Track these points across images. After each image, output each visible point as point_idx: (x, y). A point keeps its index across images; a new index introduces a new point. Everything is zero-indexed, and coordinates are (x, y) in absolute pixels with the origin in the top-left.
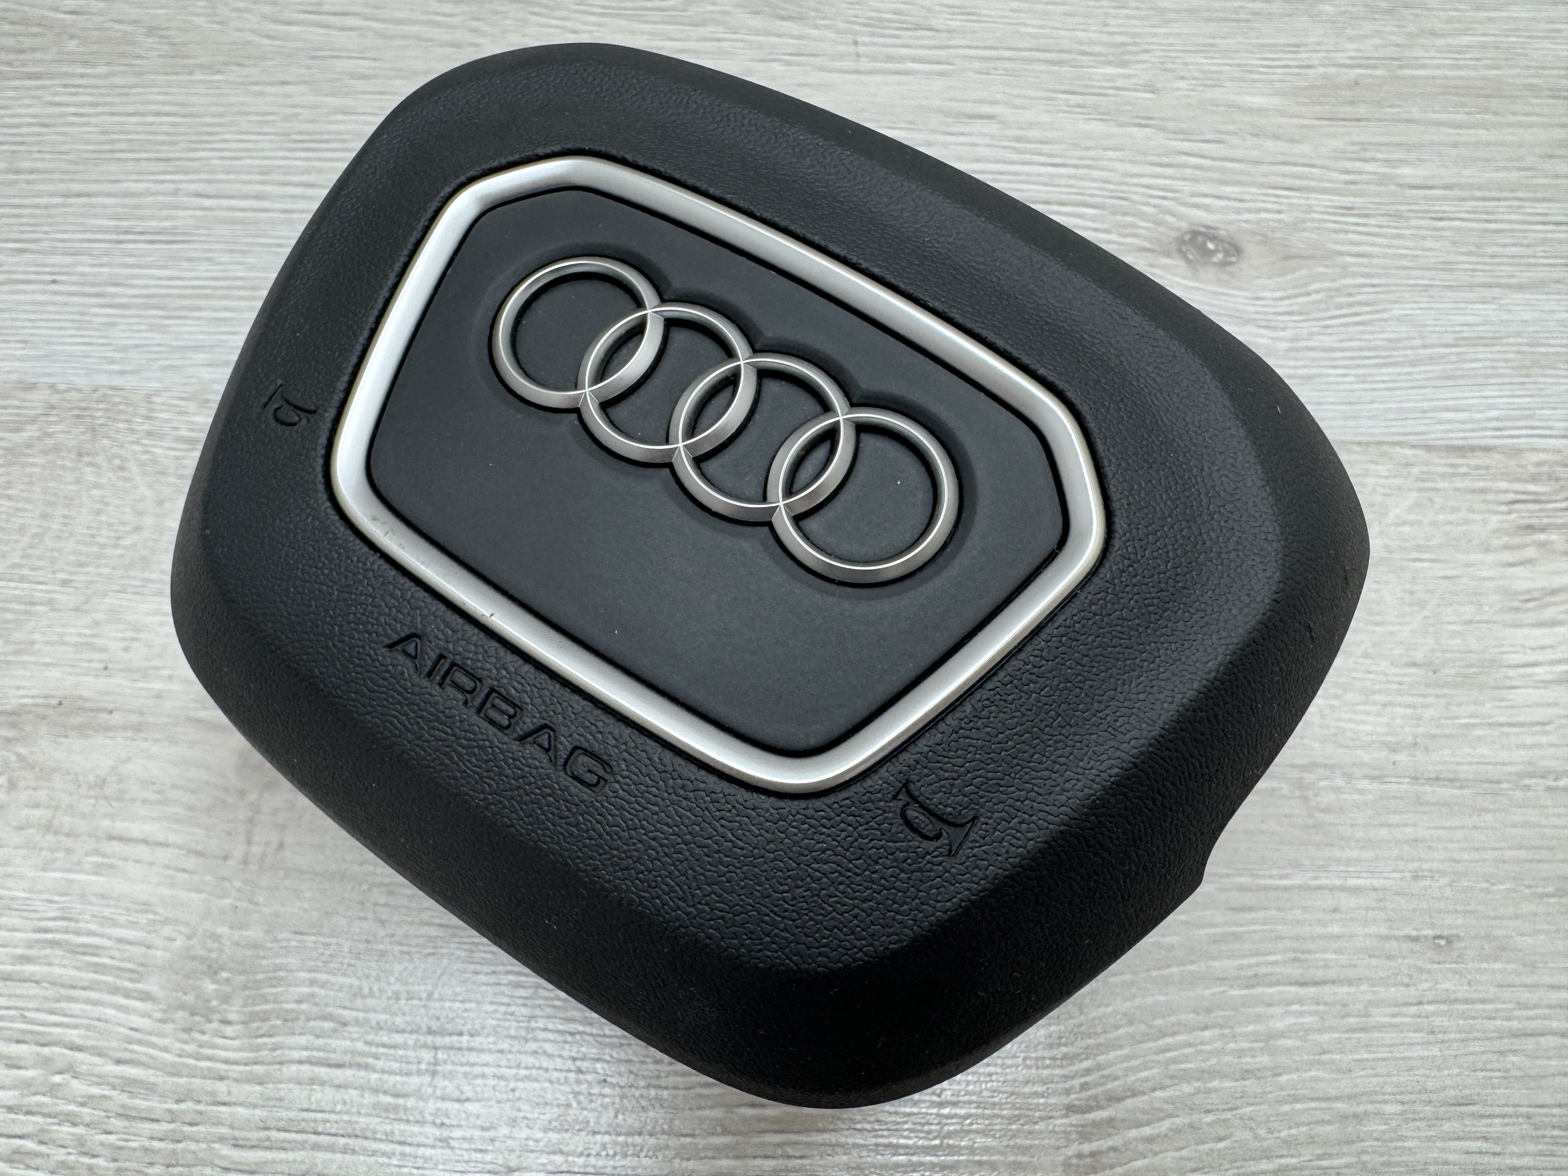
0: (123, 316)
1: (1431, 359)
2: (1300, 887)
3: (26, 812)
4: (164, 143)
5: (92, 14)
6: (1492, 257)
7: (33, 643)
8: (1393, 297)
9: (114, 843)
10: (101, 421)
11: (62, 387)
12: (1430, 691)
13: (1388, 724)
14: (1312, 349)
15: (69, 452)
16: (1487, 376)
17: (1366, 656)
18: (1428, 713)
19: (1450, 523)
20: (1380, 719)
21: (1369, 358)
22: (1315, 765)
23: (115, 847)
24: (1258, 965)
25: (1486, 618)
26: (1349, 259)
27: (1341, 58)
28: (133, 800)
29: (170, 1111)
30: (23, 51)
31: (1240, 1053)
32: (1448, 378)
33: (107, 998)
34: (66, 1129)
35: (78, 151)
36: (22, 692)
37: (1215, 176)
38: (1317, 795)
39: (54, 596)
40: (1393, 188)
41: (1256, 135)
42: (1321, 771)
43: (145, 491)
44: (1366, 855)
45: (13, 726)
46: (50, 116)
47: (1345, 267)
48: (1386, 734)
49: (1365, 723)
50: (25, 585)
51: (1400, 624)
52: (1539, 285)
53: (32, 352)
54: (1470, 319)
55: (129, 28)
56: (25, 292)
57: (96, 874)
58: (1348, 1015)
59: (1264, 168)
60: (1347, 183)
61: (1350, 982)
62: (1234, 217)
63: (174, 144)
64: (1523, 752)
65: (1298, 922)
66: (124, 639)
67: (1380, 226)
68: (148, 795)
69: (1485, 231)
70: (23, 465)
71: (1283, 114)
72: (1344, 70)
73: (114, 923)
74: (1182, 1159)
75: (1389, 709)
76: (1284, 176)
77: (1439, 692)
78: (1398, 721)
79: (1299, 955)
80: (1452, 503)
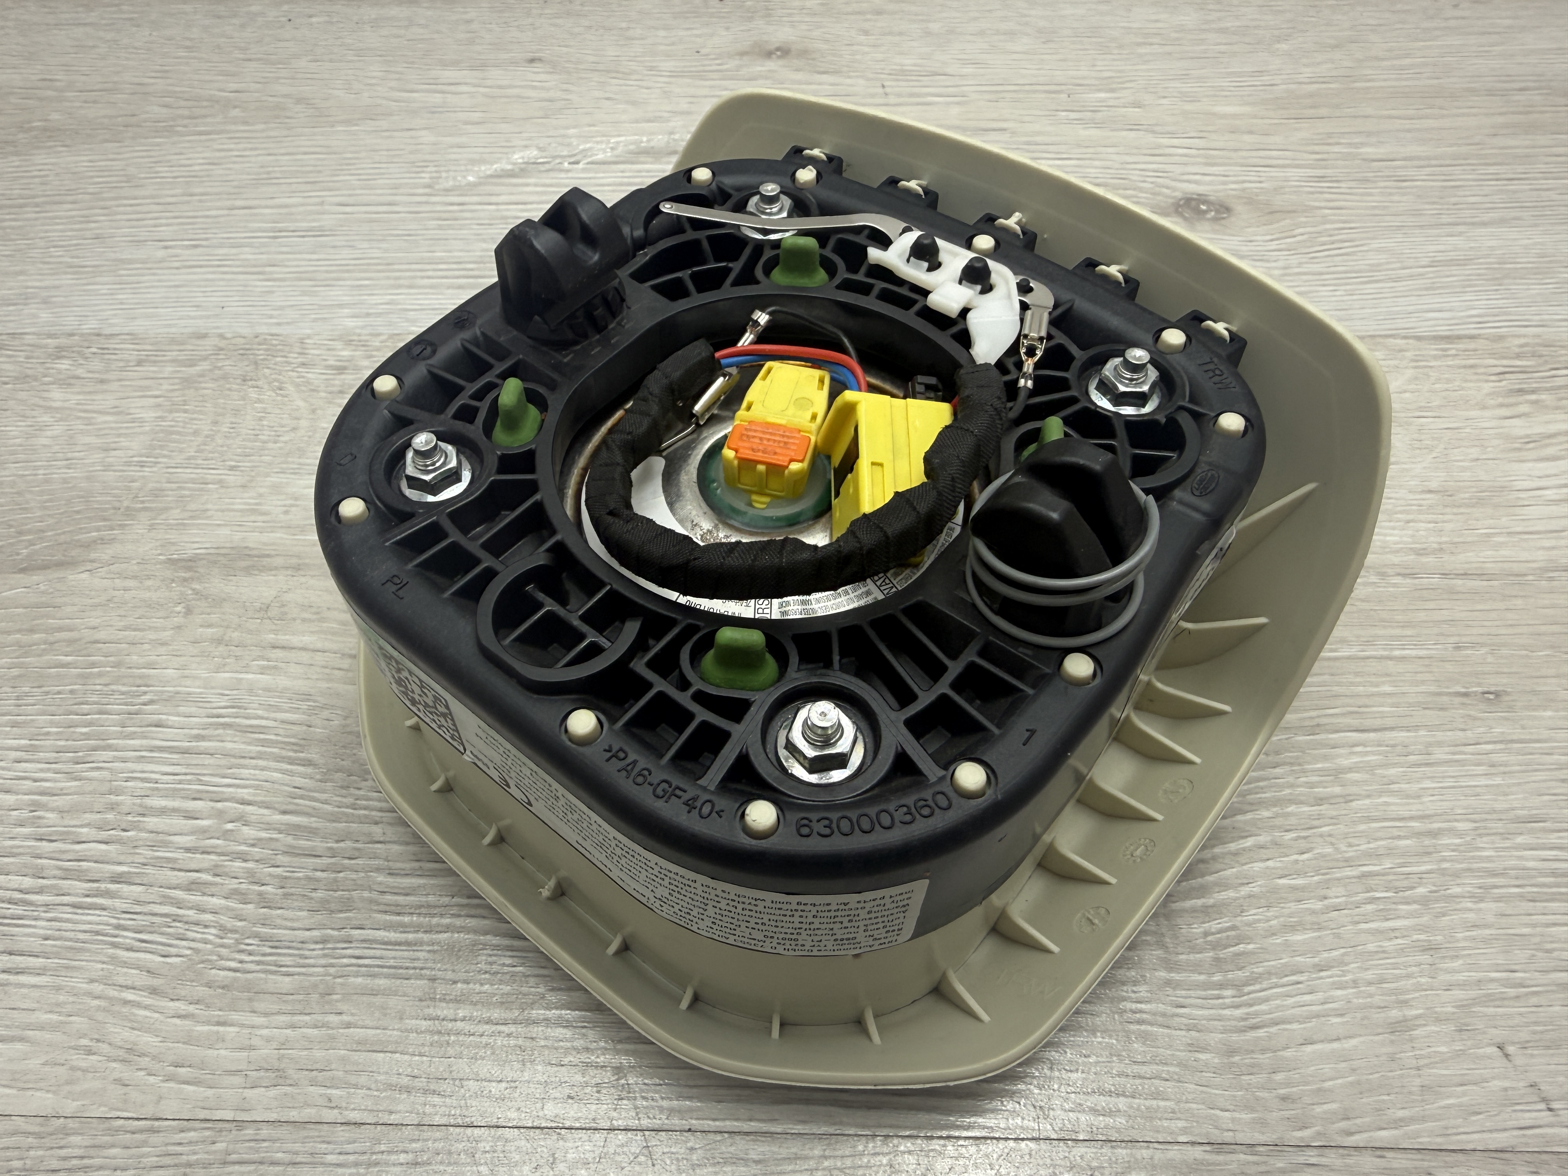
7: (207, 510)
11: (229, 335)
12: (1448, 510)
13: (1412, 536)
16: (1465, 287)
18: (1449, 527)
20: (1405, 532)
23: (279, 654)
24: (1319, 717)
25: (1491, 456)
29: (330, 849)
31: (1312, 785)
33: (273, 764)
34: (238, 864)
43: (301, 403)
44: (1408, 632)
45: (189, 569)
52: (1502, 222)
53: (205, 313)
61: (1408, 729)
64: (1541, 552)
69: (1445, 187)
70: (197, 389)
74: (1267, 868)
77: (1455, 510)
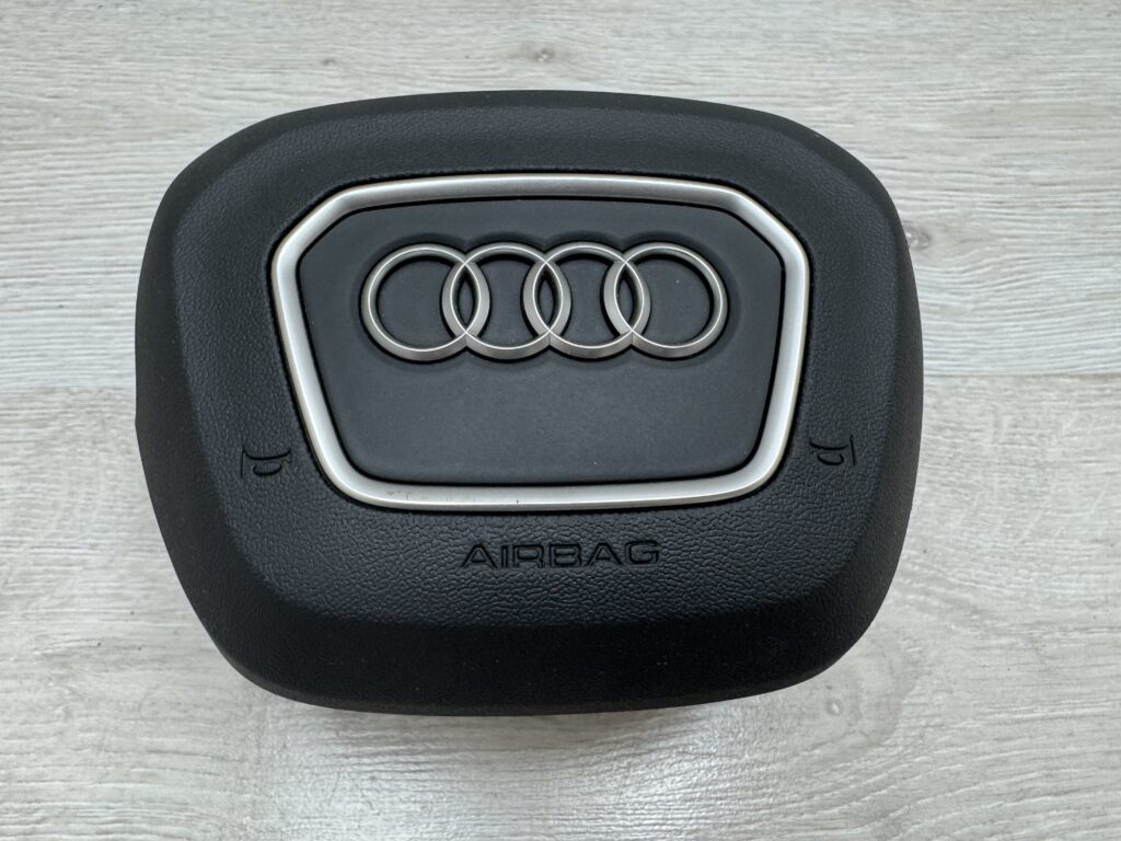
0: (117, 331)
1: (1073, 311)
2: (1043, 719)
3: (81, 735)
4: (134, 195)
5: (69, 97)
6: (1105, 233)
8: (1039, 266)
9: (153, 755)
10: (108, 415)
14: (990, 308)
15: (86, 441)
17: (1062, 536)
19: (1105, 432)
21: (1031, 312)
22: (1040, 623)
26: (1006, 240)
27: (977, 92)
28: (165, 719)
30: (18, 129)
32: (1089, 324)
35: (69, 204)
36: (68, 638)
37: (905, 183)
38: (1044, 646)
39: (85, 557)
40: (1028, 186)
41: (928, 152)
42: (1043, 627)
46: (46, 177)
47: (1004, 245)
48: (1086, 596)
49: (1070, 588)
50: (63, 550)
51: (1083, 511)
54: (1095, 279)
55: (99, 107)
56: (39, 316)
57: (141, 782)
58: (1091, 816)
59: (937, 176)
60: (997, 184)
62: (922, 213)
63: (142, 195)
65: (1045, 746)
66: (144, 589)
67: (1024, 215)
68: (174, 714)
71: (945, 135)
72: (982, 101)
73: (161, 822)
75: (1084, 576)
76: (953, 180)
78: (1093, 585)
79: (1050, 772)
80: (1105, 417)
